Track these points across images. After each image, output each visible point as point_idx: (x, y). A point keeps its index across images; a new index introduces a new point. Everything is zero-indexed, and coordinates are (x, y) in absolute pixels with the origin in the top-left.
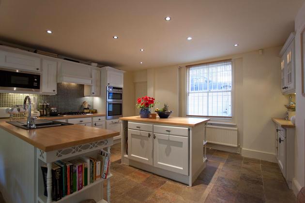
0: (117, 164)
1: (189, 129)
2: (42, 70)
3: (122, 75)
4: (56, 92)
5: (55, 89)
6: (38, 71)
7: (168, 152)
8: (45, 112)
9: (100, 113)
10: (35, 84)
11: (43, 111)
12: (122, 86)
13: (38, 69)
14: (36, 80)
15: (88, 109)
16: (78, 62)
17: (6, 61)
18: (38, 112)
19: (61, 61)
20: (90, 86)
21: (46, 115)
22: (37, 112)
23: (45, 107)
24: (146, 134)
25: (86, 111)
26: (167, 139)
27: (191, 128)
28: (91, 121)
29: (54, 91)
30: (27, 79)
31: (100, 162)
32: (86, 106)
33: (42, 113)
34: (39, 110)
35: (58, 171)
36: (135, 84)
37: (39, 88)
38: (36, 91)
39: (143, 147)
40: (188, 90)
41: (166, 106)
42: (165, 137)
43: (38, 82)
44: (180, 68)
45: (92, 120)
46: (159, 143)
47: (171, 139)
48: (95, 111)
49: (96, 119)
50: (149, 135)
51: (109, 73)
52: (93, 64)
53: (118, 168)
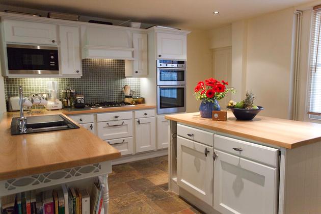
0: (162, 190)
1: (279, 153)
2: (59, 42)
3: (184, 38)
4: (81, 74)
5: (80, 68)
6: (55, 43)
7: (238, 188)
8: (69, 102)
9: (149, 103)
10: (52, 64)
11: (67, 102)
12: (184, 57)
13: (53, 41)
14: (52, 57)
15: (131, 97)
16: (111, 24)
17: (14, 35)
18: (60, 103)
19: (85, 26)
20: (131, 61)
21: (70, 107)
22: (58, 104)
23: (69, 95)
24: (201, 148)
25: (127, 100)
26: (236, 164)
27: (283, 151)
28: (131, 117)
29: (78, 72)
30: (41, 57)
31: (88, 199)
32: (128, 93)
33: (66, 103)
34: (60, 100)
35: (8, 211)
36: (212, 51)
37: (58, 69)
38: (54, 74)
39: (198, 171)
40: (314, 60)
41: (248, 97)
42: (233, 159)
43: (56, 60)
44: (300, 14)
45: (134, 115)
46: (224, 169)
47: (243, 167)
48: (141, 100)
49: (139, 114)
50: (207, 152)
51: (159, 36)
52: (135, 25)
53: (161, 197)
